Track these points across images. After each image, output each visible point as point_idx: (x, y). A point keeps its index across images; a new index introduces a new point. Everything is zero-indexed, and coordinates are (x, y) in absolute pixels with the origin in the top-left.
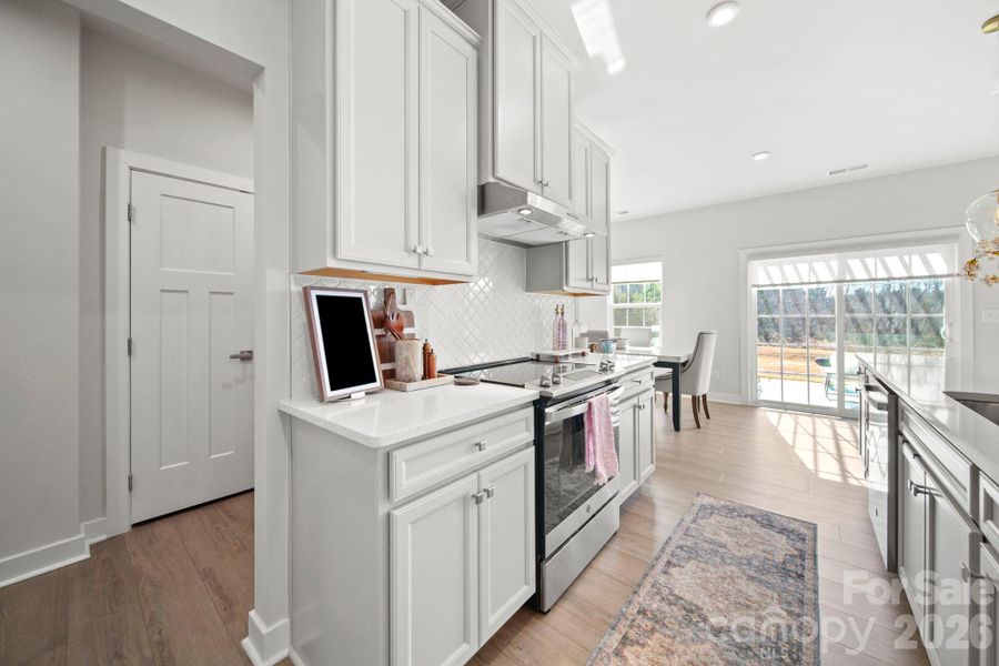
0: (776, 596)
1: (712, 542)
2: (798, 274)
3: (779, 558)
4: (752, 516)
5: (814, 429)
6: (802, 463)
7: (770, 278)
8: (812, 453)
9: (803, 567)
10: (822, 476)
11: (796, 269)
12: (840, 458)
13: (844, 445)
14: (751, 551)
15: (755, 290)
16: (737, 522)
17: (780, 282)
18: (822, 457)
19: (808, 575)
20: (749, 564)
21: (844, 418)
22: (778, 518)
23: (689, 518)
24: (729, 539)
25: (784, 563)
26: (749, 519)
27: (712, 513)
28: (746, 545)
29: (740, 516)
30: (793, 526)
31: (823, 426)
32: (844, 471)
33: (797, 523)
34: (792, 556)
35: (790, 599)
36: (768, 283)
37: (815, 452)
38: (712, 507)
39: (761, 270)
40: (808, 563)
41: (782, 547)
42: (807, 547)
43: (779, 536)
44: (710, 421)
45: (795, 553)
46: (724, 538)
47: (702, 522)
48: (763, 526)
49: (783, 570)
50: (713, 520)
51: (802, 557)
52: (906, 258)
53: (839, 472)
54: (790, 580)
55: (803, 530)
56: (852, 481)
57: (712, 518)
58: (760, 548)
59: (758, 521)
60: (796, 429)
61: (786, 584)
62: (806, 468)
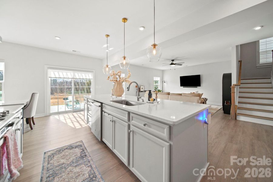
0: (84, 165)
1: (59, 165)
2: (63, 75)
3: (79, 155)
4: (67, 149)
5: (69, 117)
6: (71, 127)
7: (55, 75)
8: (72, 123)
9: (85, 153)
10: (77, 128)
11: (63, 74)
12: (78, 122)
13: (77, 118)
14: (72, 159)
15: (50, 79)
16: (63, 153)
17: (58, 77)
18: (75, 123)
19: (87, 154)
20: (73, 162)
21: (74, 112)
22: (73, 144)
23: (46, 164)
24: (63, 160)
25: (81, 155)
26: (66, 150)
27: (54, 156)
28: (69, 158)
29: (63, 151)
30: (78, 144)
31: (71, 115)
32: (81, 125)
33: (78, 143)
34: (82, 152)
35: (87, 163)
36: (54, 77)
37: (72, 122)
38: (52, 154)
39: (52, 73)
40: (85, 151)
41: (78, 151)
42: (83, 147)
43: (76, 149)
44: (35, 125)
45: (82, 150)
46: (62, 161)
47: (52, 162)
48: (71, 149)
49: (82, 157)
50: (55, 158)
51: (83, 151)
52: (86, 74)
53: (79, 125)
54: (84, 158)
55: (80, 144)
56: (83, 126)
57: (55, 157)
58: (73, 156)
59: (69, 149)
60: (65, 118)
61: (84, 160)
62: (73, 128)
